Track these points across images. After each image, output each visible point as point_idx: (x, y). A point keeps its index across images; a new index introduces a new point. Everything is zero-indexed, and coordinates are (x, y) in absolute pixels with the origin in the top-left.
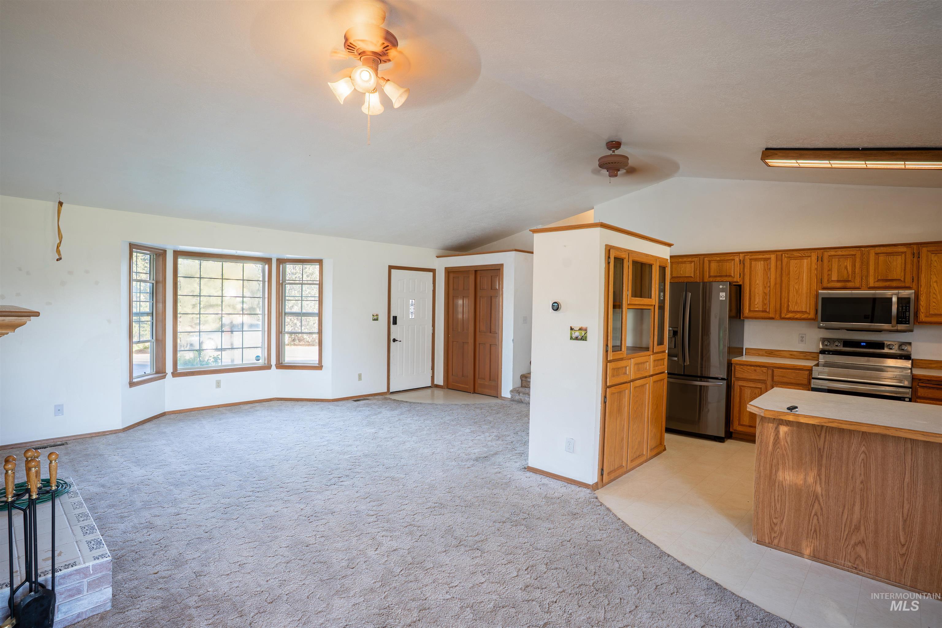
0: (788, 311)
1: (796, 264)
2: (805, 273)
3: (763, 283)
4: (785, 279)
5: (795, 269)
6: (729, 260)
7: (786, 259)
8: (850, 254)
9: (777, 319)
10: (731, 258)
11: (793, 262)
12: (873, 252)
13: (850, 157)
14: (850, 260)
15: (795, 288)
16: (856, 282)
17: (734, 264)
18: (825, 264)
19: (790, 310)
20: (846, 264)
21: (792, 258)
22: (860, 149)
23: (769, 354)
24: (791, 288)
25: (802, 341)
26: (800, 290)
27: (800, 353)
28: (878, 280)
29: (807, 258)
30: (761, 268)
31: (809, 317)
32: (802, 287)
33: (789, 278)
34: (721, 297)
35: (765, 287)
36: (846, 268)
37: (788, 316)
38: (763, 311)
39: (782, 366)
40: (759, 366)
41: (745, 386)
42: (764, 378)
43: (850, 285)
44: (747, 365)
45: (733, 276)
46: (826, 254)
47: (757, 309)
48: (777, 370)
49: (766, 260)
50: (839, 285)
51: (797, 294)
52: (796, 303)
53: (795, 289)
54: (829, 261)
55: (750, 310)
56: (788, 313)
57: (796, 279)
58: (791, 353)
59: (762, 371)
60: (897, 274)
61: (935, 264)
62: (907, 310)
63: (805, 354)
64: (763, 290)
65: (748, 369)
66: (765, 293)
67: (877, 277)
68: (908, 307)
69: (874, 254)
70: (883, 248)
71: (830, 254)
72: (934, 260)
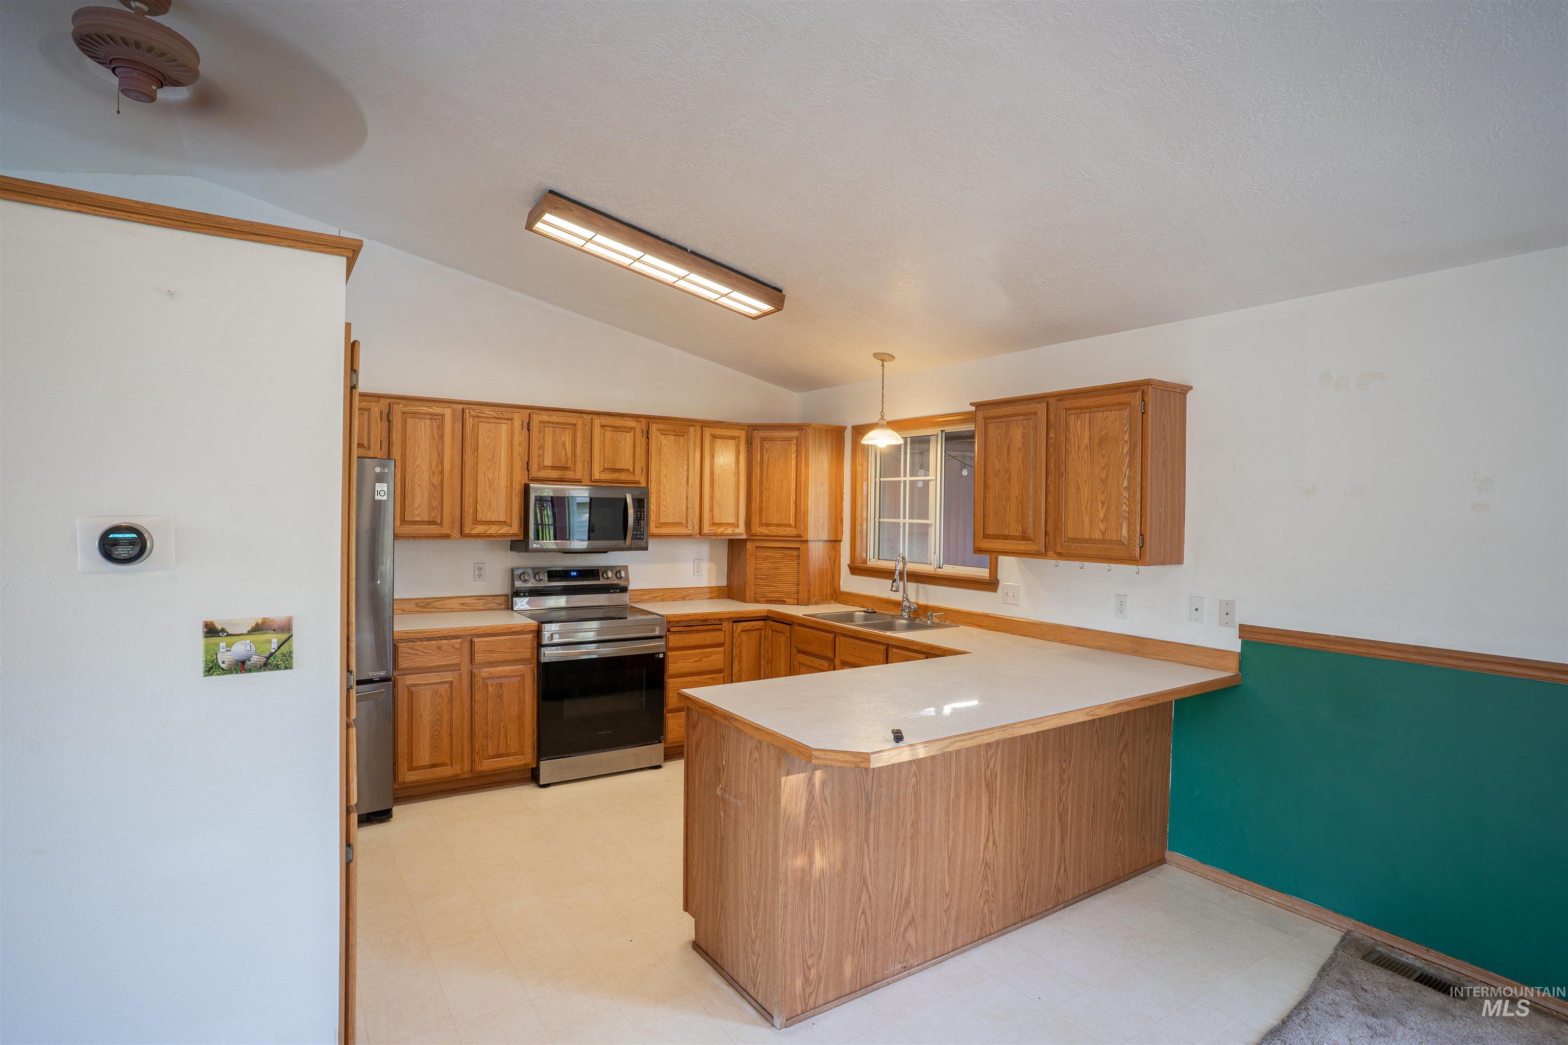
0: (476, 522)
1: (488, 431)
2: (503, 450)
3: (430, 464)
4: (468, 458)
5: (488, 441)
7: (471, 419)
8: (569, 422)
9: (454, 539)
11: (483, 427)
12: (597, 421)
13: (678, 260)
14: (569, 433)
15: (488, 477)
16: (577, 471)
17: (369, 421)
18: (534, 437)
19: (479, 519)
20: (563, 438)
21: (482, 420)
22: (689, 251)
23: (424, 607)
24: (481, 478)
25: (480, 576)
26: (496, 482)
27: (478, 599)
28: (605, 470)
29: (506, 421)
30: (425, 432)
31: (510, 532)
32: (499, 476)
33: (477, 457)
34: (379, 493)
35: (434, 473)
36: (564, 445)
37: (474, 532)
38: (429, 523)
39: (488, 632)
40: (445, 638)
41: (420, 685)
42: (457, 661)
43: (569, 475)
44: (421, 640)
45: (366, 445)
46: (537, 418)
47: (418, 519)
48: (480, 639)
49: (433, 416)
50: (554, 474)
51: (490, 488)
52: (490, 506)
53: (486, 479)
54: (540, 432)
55: (403, 521)
56: (476, 524)
57: (489, 460)
58: (462, 601)
59: (453, 647)
60: (625, 462)
61: (664, 449)
62: (642, 518)
63: (486, 600)
64: (430, 479)
65: (424, 648)
66: (433, 484)
67: (602, 464)
68: (643, 513)
69: (599, 427)
70: (609, 418)
71: (541, 419)
72: (665, 445)
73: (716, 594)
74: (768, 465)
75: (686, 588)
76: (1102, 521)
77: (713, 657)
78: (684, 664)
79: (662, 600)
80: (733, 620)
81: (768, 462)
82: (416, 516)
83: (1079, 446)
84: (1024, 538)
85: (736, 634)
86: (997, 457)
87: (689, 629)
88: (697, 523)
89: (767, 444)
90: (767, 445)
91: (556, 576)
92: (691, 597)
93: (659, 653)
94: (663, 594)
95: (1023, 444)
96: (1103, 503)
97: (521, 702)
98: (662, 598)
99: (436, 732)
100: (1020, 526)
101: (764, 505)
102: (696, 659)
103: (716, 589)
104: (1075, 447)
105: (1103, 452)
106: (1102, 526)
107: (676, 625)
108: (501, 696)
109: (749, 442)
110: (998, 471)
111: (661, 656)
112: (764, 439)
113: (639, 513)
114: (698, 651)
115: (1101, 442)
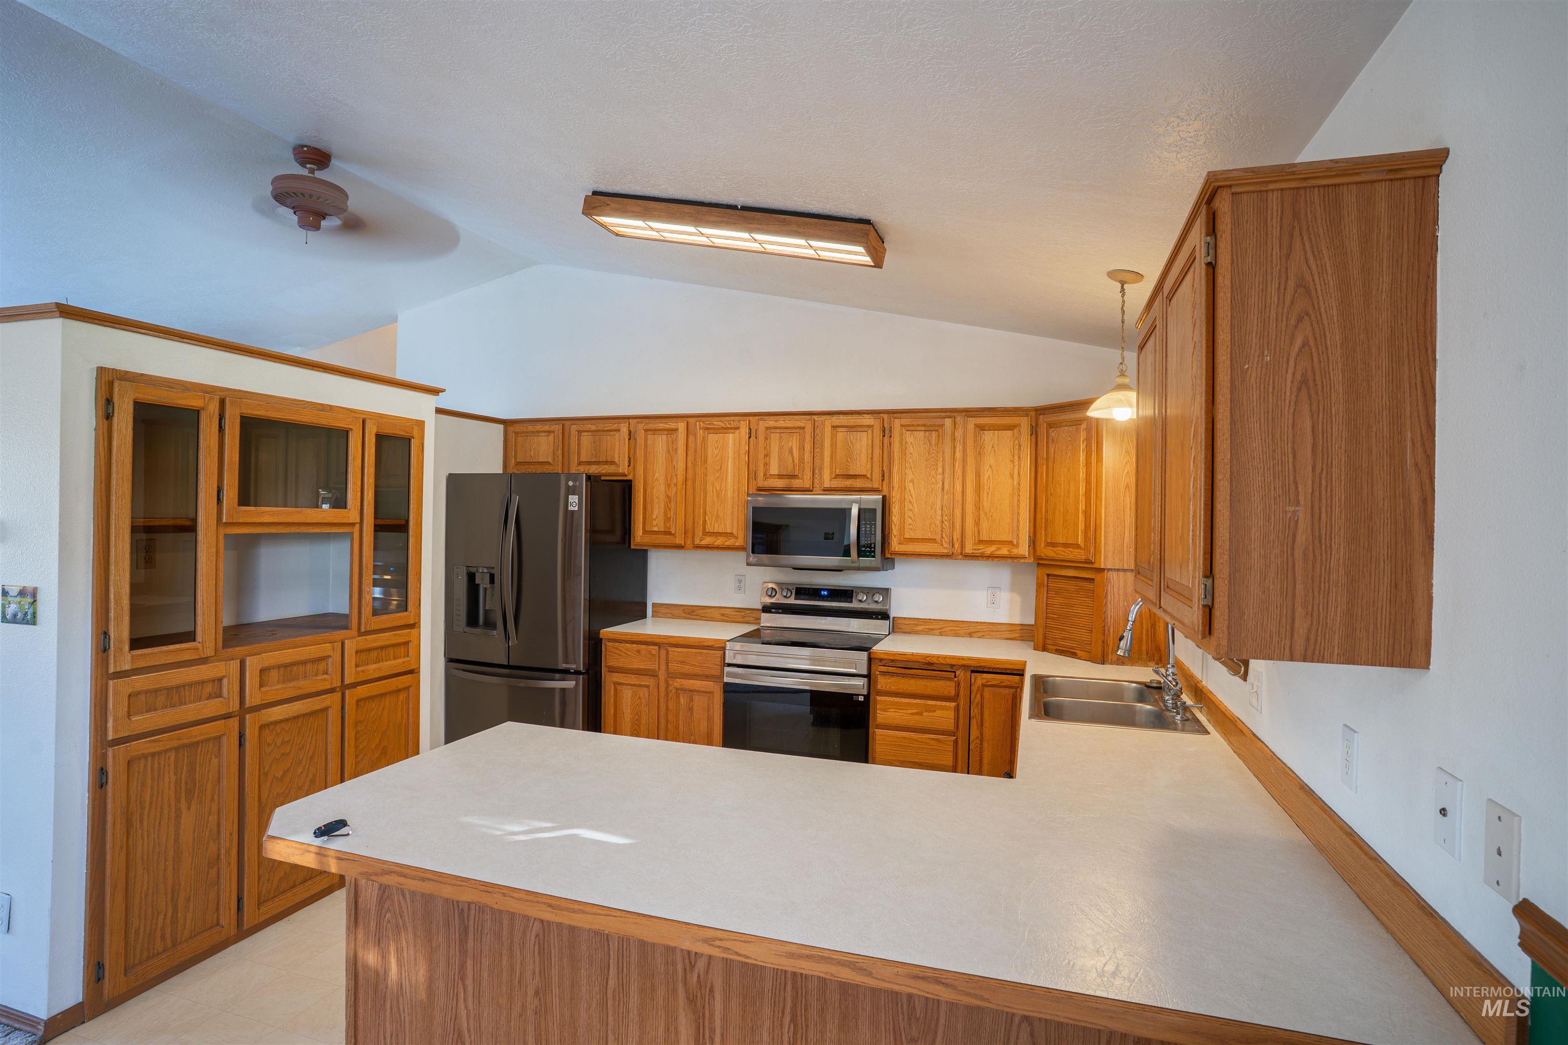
0: (706, 534)
1: (717, 442)
2: (730, 459)
3: (666, 477)
4: (700, 470)
5: (716, 452)
6: (611, 431)
8: (796, 425)
9: (688, 549)
10: (615, 426)
11: (712, 438)
12: (829, 423)
13: (722, 222)
14: (797, 437)
15: (715, 488)
16: (805, 479)
17: (620, 440)
18: (760, 444)
19: (707, 530)
20: (790, 443)
21: (712, 431)
22: (739, 207)
24: (709, 488)
25: (740, 588)
26: (723, 492)
27: (737, 612)
28: (837, 476)
29: (733, 431)
30: (662, 447)
31: (736, 544)
32: (726, 487)
33: (706, 469)
34: (571, 504)
35: (669, 485)
36: (791, 451)
37: (704, 542)
38: (667, 533)
39: (681, 642)
40: (645, 643)
41: (623, 684)
42: (655, 667)
43: (796, 483)
44: (626, 642)
45: (617, 463)
46: (763, 425)
47: (655, 529)
48: (674, 649)
49: (670, 432)
51: (718, 499)
52: (718, 516)
53: (714, 491)
54: (766, 439)
55: (645, 532)
56: (705, 535)
57: (717, 471)
58: (723, 611)
59: (651, 653)
60: (861, 465)
61: (911, 449)
62: (873, 532)
63: (744, 613)
64: (665, 491)
65: (626, 649)
66: (668, 496)
67: (834, 469)
68: (873, 527)
69: (830, 428)
70: (842, 417)
71: (767, 425)
72: (911, 443)
73: (1018, 635)
74: (1054, 461)
75: (974, 622)
77: (938, 713)
78: (897, 714)
79: (941, 634)
80: (972, 668)
81: (1054, 457)
82: (655, 526)
85: (974, 688)
87: (907, 671)
88: (958, 539)
89: (1053, 432)
90: (1053, 434)
91: (805, 594)
92: (981, 634)
93: (858, 695)
94: (942, 626)
97: (710, 720)
98: (939, 631)
99: (635, 732)
101: (1050, 517)
102: (915, 711)
103: (1019, 628)
108: (691, 709)
109: (1034, 431)
111: (861, 699)
112: (1050, 426)
113: (868, 526)
114: (917, 701)
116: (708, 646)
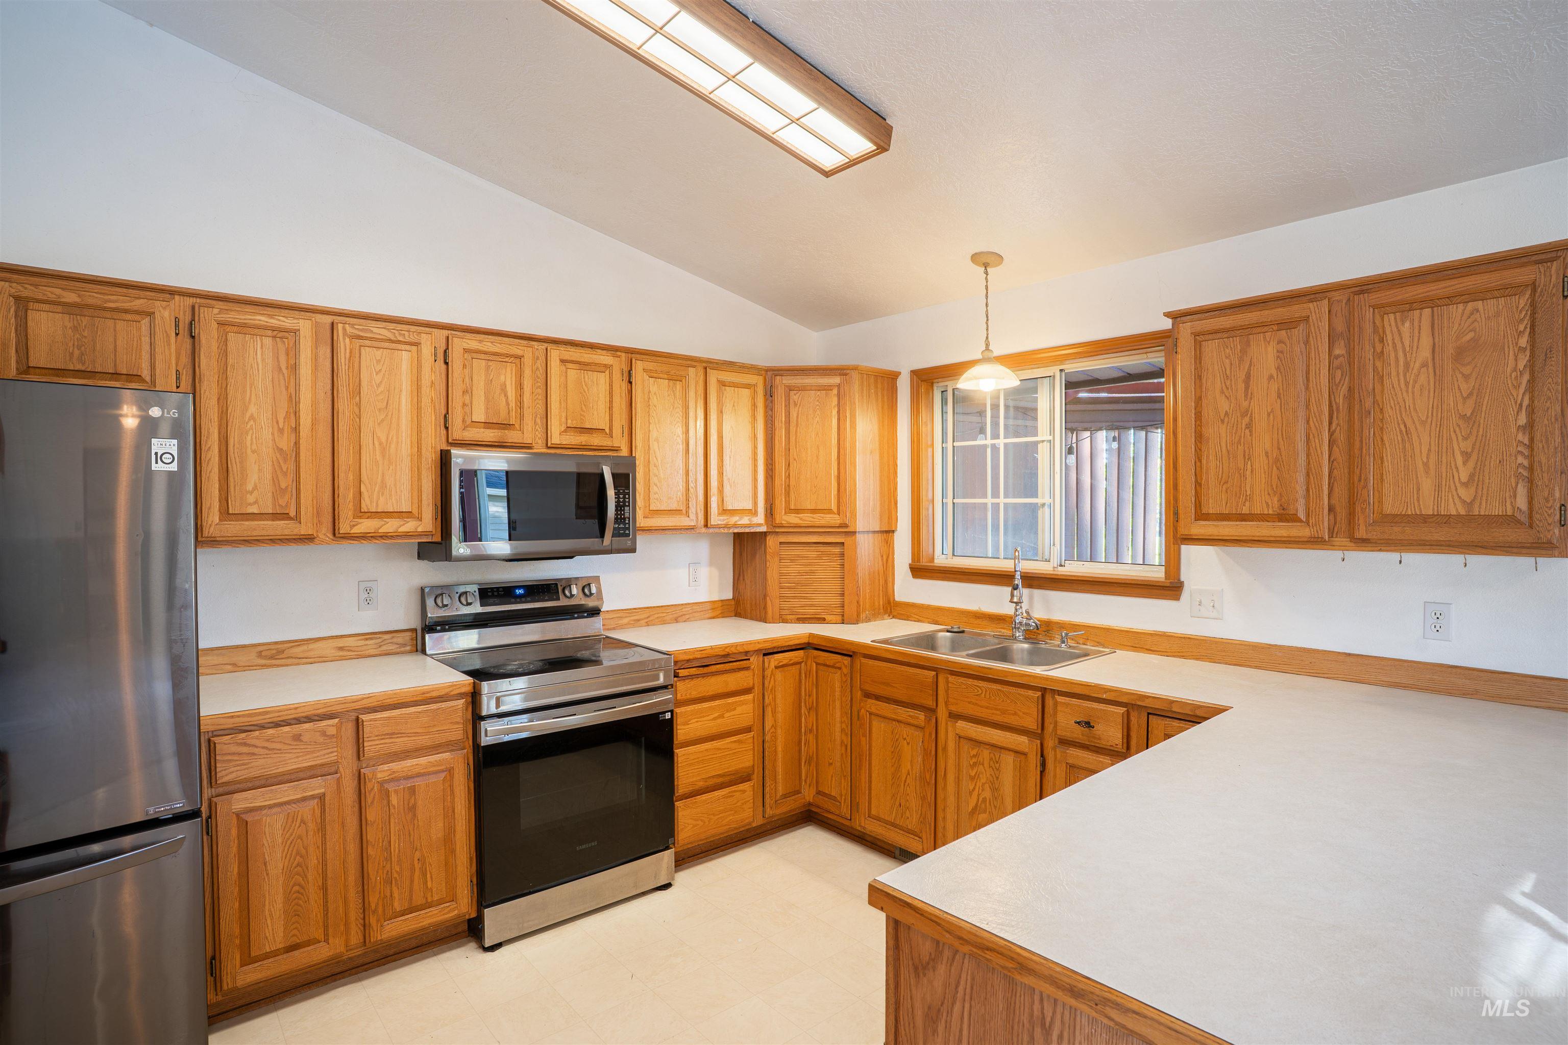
0: (360, 513)
1: (378, 361)
2: (404, 393)
3: (275, 414)
4: (343, 405)
5: (378, 379)
6: (126, 311)
7: (347, 340)
8: (511, 352)
9: (322, 542)
10: (138, 304)
11: (370, 357)
12: (556, 354)
14: (512, 370)
15: (379, 438)
16: (524, 431)
17: (152, 335)
18: (456, 375)
19: (364, 509)
20: (502, 378)
21: (367, 342)
23: (272, 657)
24: (366, 440)
25: (368, 601)
26: (393, 446)
27: (367, 639)
28: (568, 429)
29: (408, 347)
30: (263, 360)
31: (420, 529)
32: (398, 438)
33: (359, 405)
35: (281, 431)
36: (503, 389)
37: (356, 530)
38: (275, 516)
39: (389, 701)
40: (309, 719)
41: (261, 808)
42: (333, 757)
43: (512, 436)
44: (262, 727)
45: (148, 379)
46: (459, 344)
47: (254, 509)
49: (279, 333)
50: (490, 435)
51: (384, 456)
52: (383, 485)
53: (376, 443)
54: (464, 366)
55: (226, 514)
56: (360, 517)
57: (380, 410)
58: (340, 643)
59: (324, 733)
60: (598, 419)
61: (654, 400)
62: (627, 504)
63: (380, 640)
64: (274, 440)
65: (268, 740)
66: (281, 450)
67: (563, 420)
68: (627, 496)
69: (558, 361)
70: (572, 349)
71: (466, 346)
72: (655, 393)
73: (720, 612)
74: (797, 425)
75: (679, 605)
76: (1466, 485)
77: (739, 710)
78: (700, 723)
79: (648, 625)
80: (764, 652)
81: (797, 421)
82: (251, 504)
83: (1407, 365)
84: (1285, 516)
85: (768, 673)
86: (1222, 392)
87: (706, 670)
88: (701, 509)
89: (795, 395)
90: (794, 396)
91: (493, 596)
92: (687, 617)
93: (664, 713)
94: (648, 614)
95: (1278, 369)
96: (1466, 456)
97: (449, 814)
98: (646, 621)
99: (297, 888)
100: (1276, 499)
101: (792, 483)
102: (716, 715)
103: (720, 604)
104: (1397, 366)
105: (1467, 370)
106: (1466, 494)
107: (687, 665)
108: (413, 809)
109: (770, 394)
110: (1227, 413)
111: (668, 716)
112: (790, 388)
113: (621, 496)
114: (717, 702)
115: (1460, 354)
116: (440, 697)
